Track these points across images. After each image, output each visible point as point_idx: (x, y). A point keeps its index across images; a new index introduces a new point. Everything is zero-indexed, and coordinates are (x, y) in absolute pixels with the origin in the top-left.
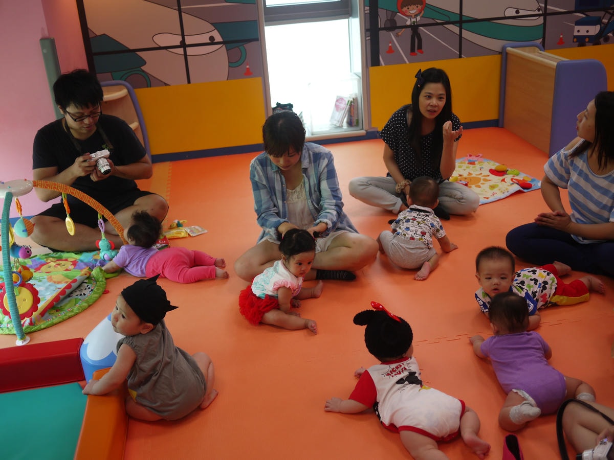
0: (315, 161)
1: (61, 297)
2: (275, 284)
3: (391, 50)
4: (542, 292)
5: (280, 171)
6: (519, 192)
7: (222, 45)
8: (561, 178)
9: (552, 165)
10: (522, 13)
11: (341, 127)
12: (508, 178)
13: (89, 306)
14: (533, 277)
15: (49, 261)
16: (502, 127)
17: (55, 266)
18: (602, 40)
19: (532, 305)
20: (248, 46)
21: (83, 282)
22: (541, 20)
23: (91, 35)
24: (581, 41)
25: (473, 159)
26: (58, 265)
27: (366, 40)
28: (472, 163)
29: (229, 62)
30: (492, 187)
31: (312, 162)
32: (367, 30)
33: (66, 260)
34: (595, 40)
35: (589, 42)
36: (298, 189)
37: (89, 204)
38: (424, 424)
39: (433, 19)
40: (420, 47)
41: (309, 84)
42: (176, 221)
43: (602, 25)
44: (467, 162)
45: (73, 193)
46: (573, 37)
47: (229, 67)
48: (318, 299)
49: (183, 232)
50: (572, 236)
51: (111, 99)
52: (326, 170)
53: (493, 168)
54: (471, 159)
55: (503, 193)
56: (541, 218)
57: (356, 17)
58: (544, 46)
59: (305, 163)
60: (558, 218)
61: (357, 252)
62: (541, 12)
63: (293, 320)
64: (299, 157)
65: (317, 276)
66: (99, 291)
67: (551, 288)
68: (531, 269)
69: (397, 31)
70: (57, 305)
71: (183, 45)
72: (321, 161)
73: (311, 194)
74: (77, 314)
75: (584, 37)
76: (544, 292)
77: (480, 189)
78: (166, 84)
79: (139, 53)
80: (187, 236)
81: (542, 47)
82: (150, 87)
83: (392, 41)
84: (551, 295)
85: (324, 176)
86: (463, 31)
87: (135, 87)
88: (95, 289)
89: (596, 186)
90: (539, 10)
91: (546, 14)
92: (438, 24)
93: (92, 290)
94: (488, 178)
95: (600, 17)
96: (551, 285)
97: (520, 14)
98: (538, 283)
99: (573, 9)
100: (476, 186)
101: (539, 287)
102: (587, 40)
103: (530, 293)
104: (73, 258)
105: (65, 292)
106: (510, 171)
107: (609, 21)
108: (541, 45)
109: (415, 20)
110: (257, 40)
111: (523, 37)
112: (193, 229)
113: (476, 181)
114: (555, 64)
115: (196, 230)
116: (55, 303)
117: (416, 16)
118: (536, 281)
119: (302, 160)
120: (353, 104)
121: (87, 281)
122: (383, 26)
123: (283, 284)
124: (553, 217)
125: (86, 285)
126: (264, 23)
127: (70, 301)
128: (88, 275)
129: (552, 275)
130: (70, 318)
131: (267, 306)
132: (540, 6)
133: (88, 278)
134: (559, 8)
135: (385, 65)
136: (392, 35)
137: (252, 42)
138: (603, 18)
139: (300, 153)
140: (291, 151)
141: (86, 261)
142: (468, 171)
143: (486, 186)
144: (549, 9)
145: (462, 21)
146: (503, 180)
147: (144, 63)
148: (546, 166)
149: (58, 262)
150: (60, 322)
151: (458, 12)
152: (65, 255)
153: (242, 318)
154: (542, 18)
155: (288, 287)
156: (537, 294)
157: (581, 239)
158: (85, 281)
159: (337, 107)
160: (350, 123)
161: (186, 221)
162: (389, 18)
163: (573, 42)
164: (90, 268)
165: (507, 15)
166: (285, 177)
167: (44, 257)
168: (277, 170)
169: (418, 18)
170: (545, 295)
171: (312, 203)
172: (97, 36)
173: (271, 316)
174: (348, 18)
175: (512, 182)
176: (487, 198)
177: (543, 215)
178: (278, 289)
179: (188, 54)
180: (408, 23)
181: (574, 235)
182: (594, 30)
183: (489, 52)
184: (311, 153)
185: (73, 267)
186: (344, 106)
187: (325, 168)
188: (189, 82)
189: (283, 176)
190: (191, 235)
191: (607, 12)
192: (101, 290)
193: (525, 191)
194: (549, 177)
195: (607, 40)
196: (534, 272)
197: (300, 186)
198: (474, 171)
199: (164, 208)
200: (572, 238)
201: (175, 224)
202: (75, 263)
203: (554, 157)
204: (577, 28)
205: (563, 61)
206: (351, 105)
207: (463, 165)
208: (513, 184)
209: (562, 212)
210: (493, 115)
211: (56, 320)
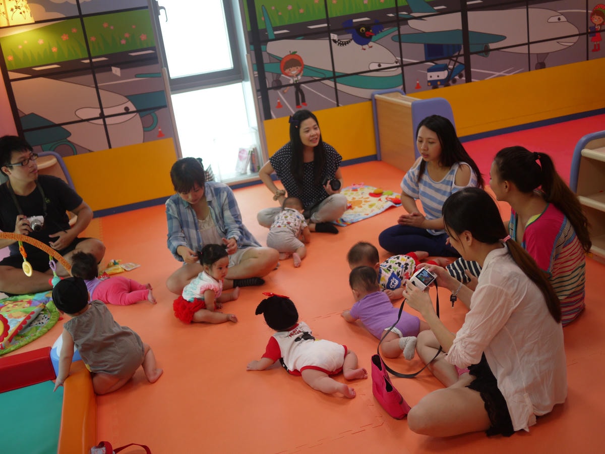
0: (217, 195)
1: (24, 326)
2: (201, 289)
3: (280, 105)
4: (405, 271)
5: (191, 206)
6: (392, 207)
7: (136, 113)
8: (414, 191)
9: (405, 182)
10: (383, 66)
11: (246, 173)
12: (383, 198)
13: (49, 330)
14: (397, 261)
15: (7, 304)
16: (381, 160)
17: (13, 307)
18: (450, 82)
19: (397, 281)
20: (158, 112)
21: (39, 314)
22: (399, 71)
23: (21, 115)
24: (434, 84)
25: (357, 186)
26: (16, 305)
27: (258, 99)
28: (355, 190)
29: (143, 127)
30: (371, 206)
31: (214, 195)
32: (258, 91)
33: (22, 301)
34: (445, 83)
35: (441, 84)
36: (207, 219)
37: (41, 248)
38: (316, 363)
39: (312, 77)
40: (304, 101)
41: (214, 140)
42: (113, 261)
43: (449, 70)
44: (351, 189)
45: (27, 240)
46: (427, 82)
47: (144, 131)
48: (236, 301)
49: (120, 268)
50: (427, 230)
51: (43, 167)
52: (227, 201)
53: (372, 191)
54: (355, 187)
55: (380, 209)
56: (402, 219)
57: (247, 80)
58: (405, 91)
59: (209, 198)
60: (415, 218)
61: (263, 261)
62: (398, 64)
63: (218, 315)
64: (203, 191)
65: (234, 284)
66: (55, 319)
67: (411, 268)
68: (396, 256)
69: (283, 89)
70: (20, 332)
71: (102, 116)
72: (222, 194)
73: (217, 221)
74: (39, 337)
75: (436, 81)
76: (406, 271)
77: (361, 209)
78: (90, 151)
79: (64, 127)
80: (124, 271)
81: (404, 93)
82: (77, 154)
83: (279, 98)
84: (412, 273)
85: (226, 207)
86: (338, 85)
87: (63, 155)
88: (51, 318)
89: (438, 190)
90: (397, 63)
91: (402, 66)
92: (316, 81)
93: (48, 319)
94: (368, 200)
95: (446, 64)
96: (411, 265)
97: (382, 67)
98: (401, 265)
99: (424, 59)
100: (359, 207)
101: (402, 267)
102: (439, 83)
103: (396, 273)
104: (27, 299)
105: (26, 322)
106: (385, 192)
107: (454, 66)
108: (402, 91)
109: (296, 79)
110: (165, 106)
111: (387, 85)
112: (128, 265)
113: (359, 203)
114: (410, 104)
115: (131, 266)
116: (19, 331)
117: (297, 76)
118: (399, 264)
119: (206, 194)
120: (253, 153)
121: (43, 312)
122: (270, 86)
123: (208, 287)
124: (411, 217)
125: (43, 315)
126: (170, 92)
127: (31, 329)
128: (43, 308)
129: (411, 259)
130: (34, 340)
131: (196, 307)
132: (397, 59)
133: (43, 310)
134: (412, 59)
135: (277, 117)
136: (279, 92)
137: (162, 109)
138: (449, 64)
139: (203, 188)
140: (196, 186)
141: (40, 299)
142: (353, 196)
143: (366, 206)
144: (405, 61)
145: (335, 77)
146: (380, 200)
147: (69, 134)
148: (402, 184)
149: (15, 304)
150: (26, 345)
151: (332, 70)
152: (20, 298)
153: (176, 320)
154: (400, 68)
155: (212, 289)
156: (400, 273)
157: (433, 231)
158: (41, 313)
159: (240, 157)
160: (253, 170)
161: (120, 260)
162: (275, 79)
163: (428, 85)
164: (44, 303)
165: (371, 69)
166: (195, 210)
167: (2, 301)
168: (188, 205)
169: (299, 77)
170: (408, 273)
171: (220, 228)
172: (26, 115)
173: (200, 314)
174: (241, 82)
175: (386, 200)
176: (367, 215)
177: (403, 217)
178: (203, 292)
179: (107, 123)
180: (291, 82)
181: (428, 229)
182: (443, 75)
183: (361, 99)
184: (212, 189)
185: (29, 305)
186: (246, 156)
187: (226, 199)
188: (110, 147)
189: (193, 210)
190: (127, 270)
191: (451, 60)
192: (56, 318)
193: (397, 206)
194: (405, 191)
195: (454, 81)
196: (398, 258)
197: (208, 216)
198: (357, 196)
199: (102, 249)
200: (427, 232)
201: (112, 264)
202: (30, 302)
203: (406, 176)
204: (429, 74)
205: (416, 101)
206: (252, 154)
207: (348, 192)
208: (386, 202)
209: (417, 213)
210: (371, 151)
211: (22, 343)
